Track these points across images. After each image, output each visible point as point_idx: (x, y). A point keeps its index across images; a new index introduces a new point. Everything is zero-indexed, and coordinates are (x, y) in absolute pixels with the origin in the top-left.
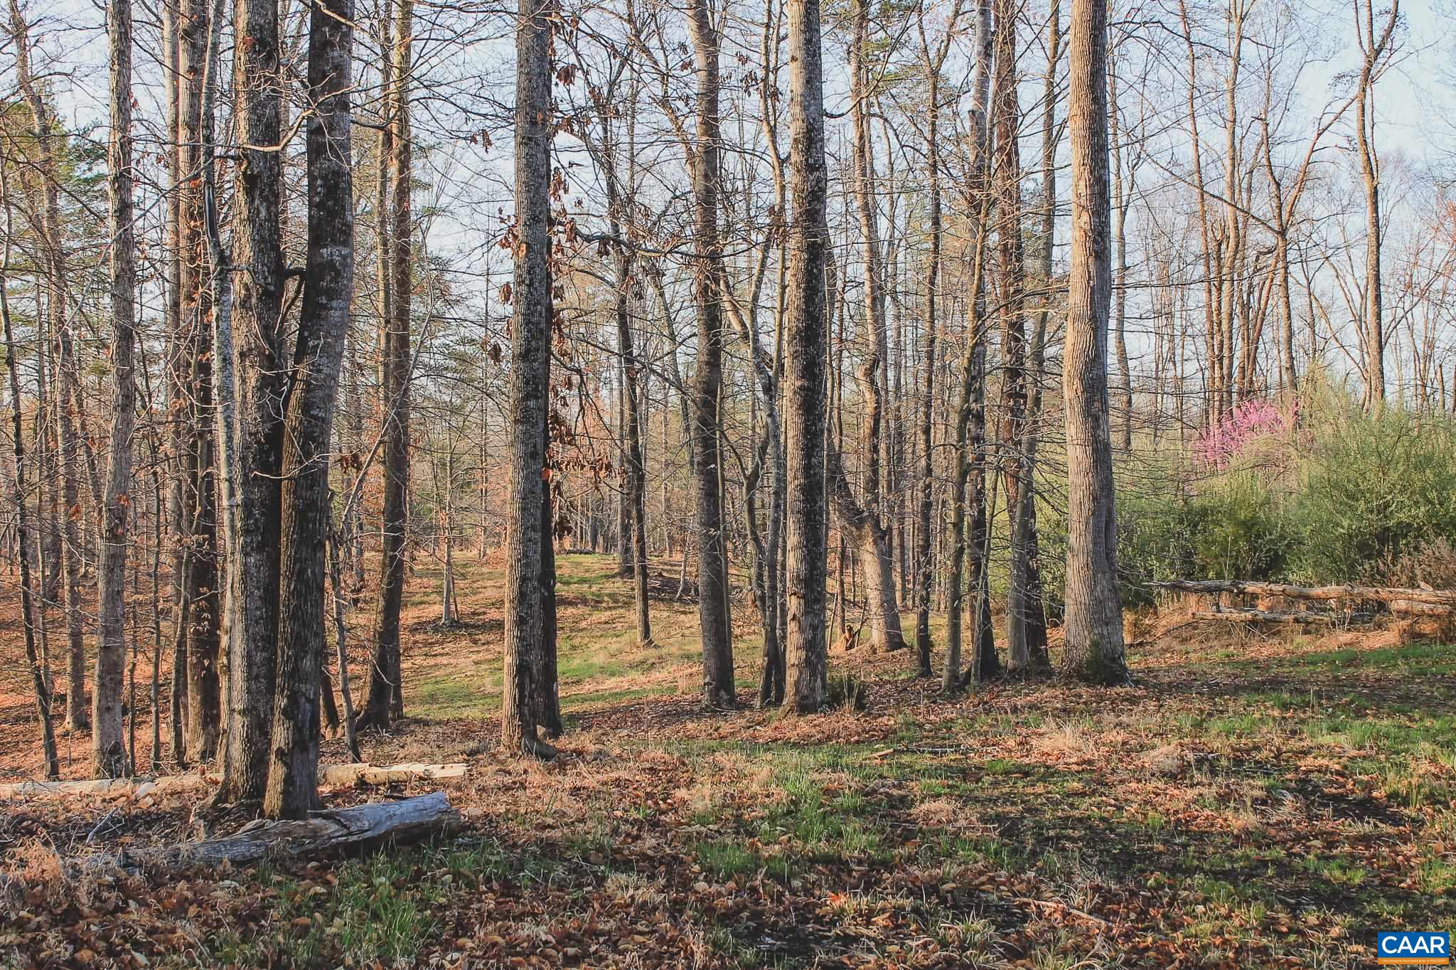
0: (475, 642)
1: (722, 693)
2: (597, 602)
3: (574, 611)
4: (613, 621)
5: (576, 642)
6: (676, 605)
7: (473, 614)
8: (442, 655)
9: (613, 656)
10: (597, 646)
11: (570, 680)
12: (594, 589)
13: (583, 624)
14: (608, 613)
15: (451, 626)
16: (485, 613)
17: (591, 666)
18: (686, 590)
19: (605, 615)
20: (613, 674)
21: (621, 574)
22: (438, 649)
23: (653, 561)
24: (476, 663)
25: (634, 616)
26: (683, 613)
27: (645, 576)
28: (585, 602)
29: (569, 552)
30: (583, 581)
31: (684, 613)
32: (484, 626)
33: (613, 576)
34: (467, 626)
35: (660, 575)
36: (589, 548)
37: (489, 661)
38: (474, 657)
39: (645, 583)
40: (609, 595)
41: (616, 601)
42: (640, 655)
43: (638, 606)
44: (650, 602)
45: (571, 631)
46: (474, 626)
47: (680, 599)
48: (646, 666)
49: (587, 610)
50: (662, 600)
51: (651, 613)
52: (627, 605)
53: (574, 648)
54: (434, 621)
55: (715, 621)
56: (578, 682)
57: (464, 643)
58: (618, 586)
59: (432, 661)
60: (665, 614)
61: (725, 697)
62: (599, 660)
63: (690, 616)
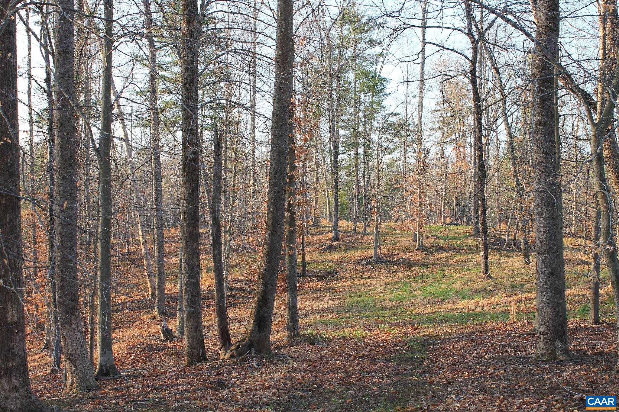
0: (389, 271)
1: (558, 343)
2: (460, 250)
3: (447, 255)
4: (468, 260)
5: (446, 272)
6: (504, 253)
7: (391, 255)
8: (369, 278)
9: (465, 283)
10: (457, 276)
11: (437, 300)
12: (459, 242)
13: (451, 262)
14: (466, 256)
15: (378, 261)
16: (397, 255)
17: (451, 290)
18: (509, 245)
19: (463, 258)
20: (464, 297)
21: (474, 235)
22: (367, 274)
23: (491, 229)
24: (386, 284)
25: (480, 258)
26: (507, 257)
27: (486, 235)
28: (453, 249)
29: (448, 224)
30: (454, 238)
31: (509, 257)
32: (396, 261)
33: (470, 236)
34: (386, 261)
35: (495, 236)
36: (459, 222)
37: (394, 283)
38: (386, 280)
39: (486, 240)
40: (467, 246)
41: (471, 250)
42: (482, 284)
43: (482, 253)
44: (489, 250)
45: (444, 266)
46: (391, 262)
47: (505, 249)
48: (485, 292)
49: (454, 254)
50: (496, 249)
51: (490, 257)
52: (477, 252)
53: (444, 276)
54: (369, 259)
55: (552, 273)
56: (441, 302)
57: (383, 271)
58: (471, 241)
59: (362, 282)
60: (498, 257)
61: (561, 347)
62: (457, 286)
63: (512, 259)
